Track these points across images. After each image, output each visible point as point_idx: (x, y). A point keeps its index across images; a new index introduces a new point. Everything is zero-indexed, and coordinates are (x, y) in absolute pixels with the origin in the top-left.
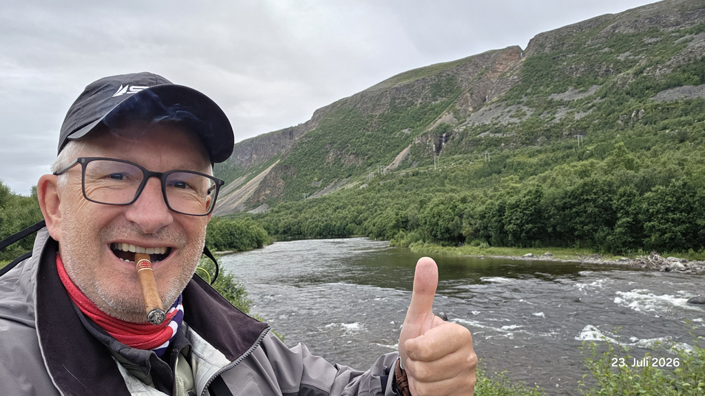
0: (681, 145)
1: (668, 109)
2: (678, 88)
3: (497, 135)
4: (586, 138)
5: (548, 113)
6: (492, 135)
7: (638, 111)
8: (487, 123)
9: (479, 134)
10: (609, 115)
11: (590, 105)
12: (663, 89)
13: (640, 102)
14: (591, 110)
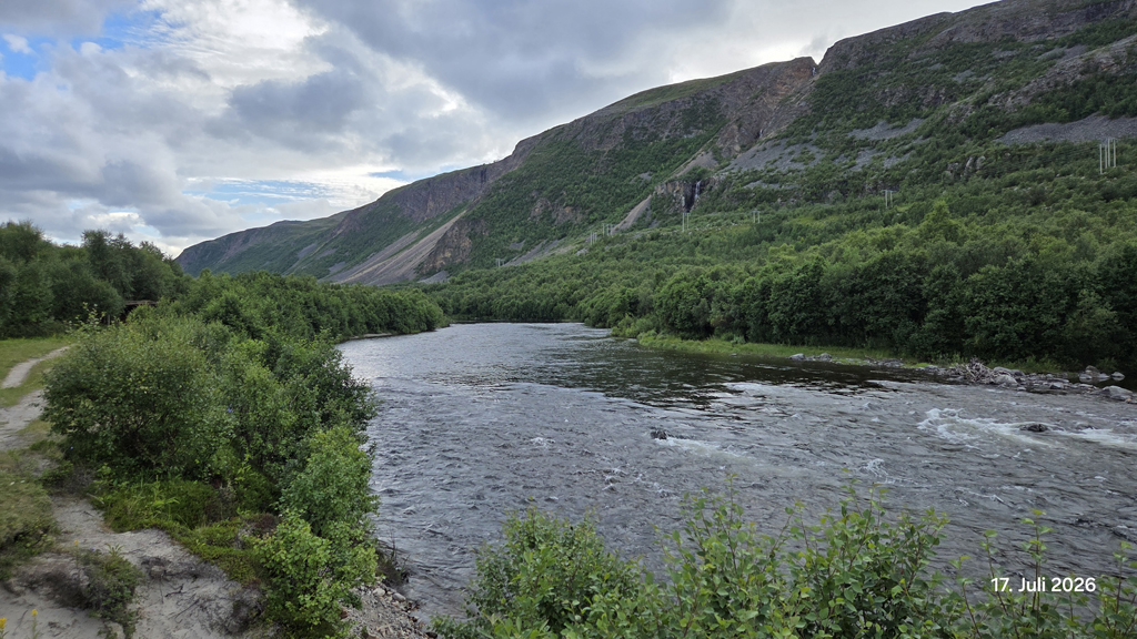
0: (1033, 208)
1: (1019, 156)
2: (1036, 126)
3: (772, 186)
4: (898, 195)
5: (847, 157)
6: (765, 187)
7: (976, 158)
8: (759, 169)
9: (748, 183)
10: (934, 162)
11: (907, 147)
12: (1016, 127)
13: (980, 145)
14: (908, 155)
